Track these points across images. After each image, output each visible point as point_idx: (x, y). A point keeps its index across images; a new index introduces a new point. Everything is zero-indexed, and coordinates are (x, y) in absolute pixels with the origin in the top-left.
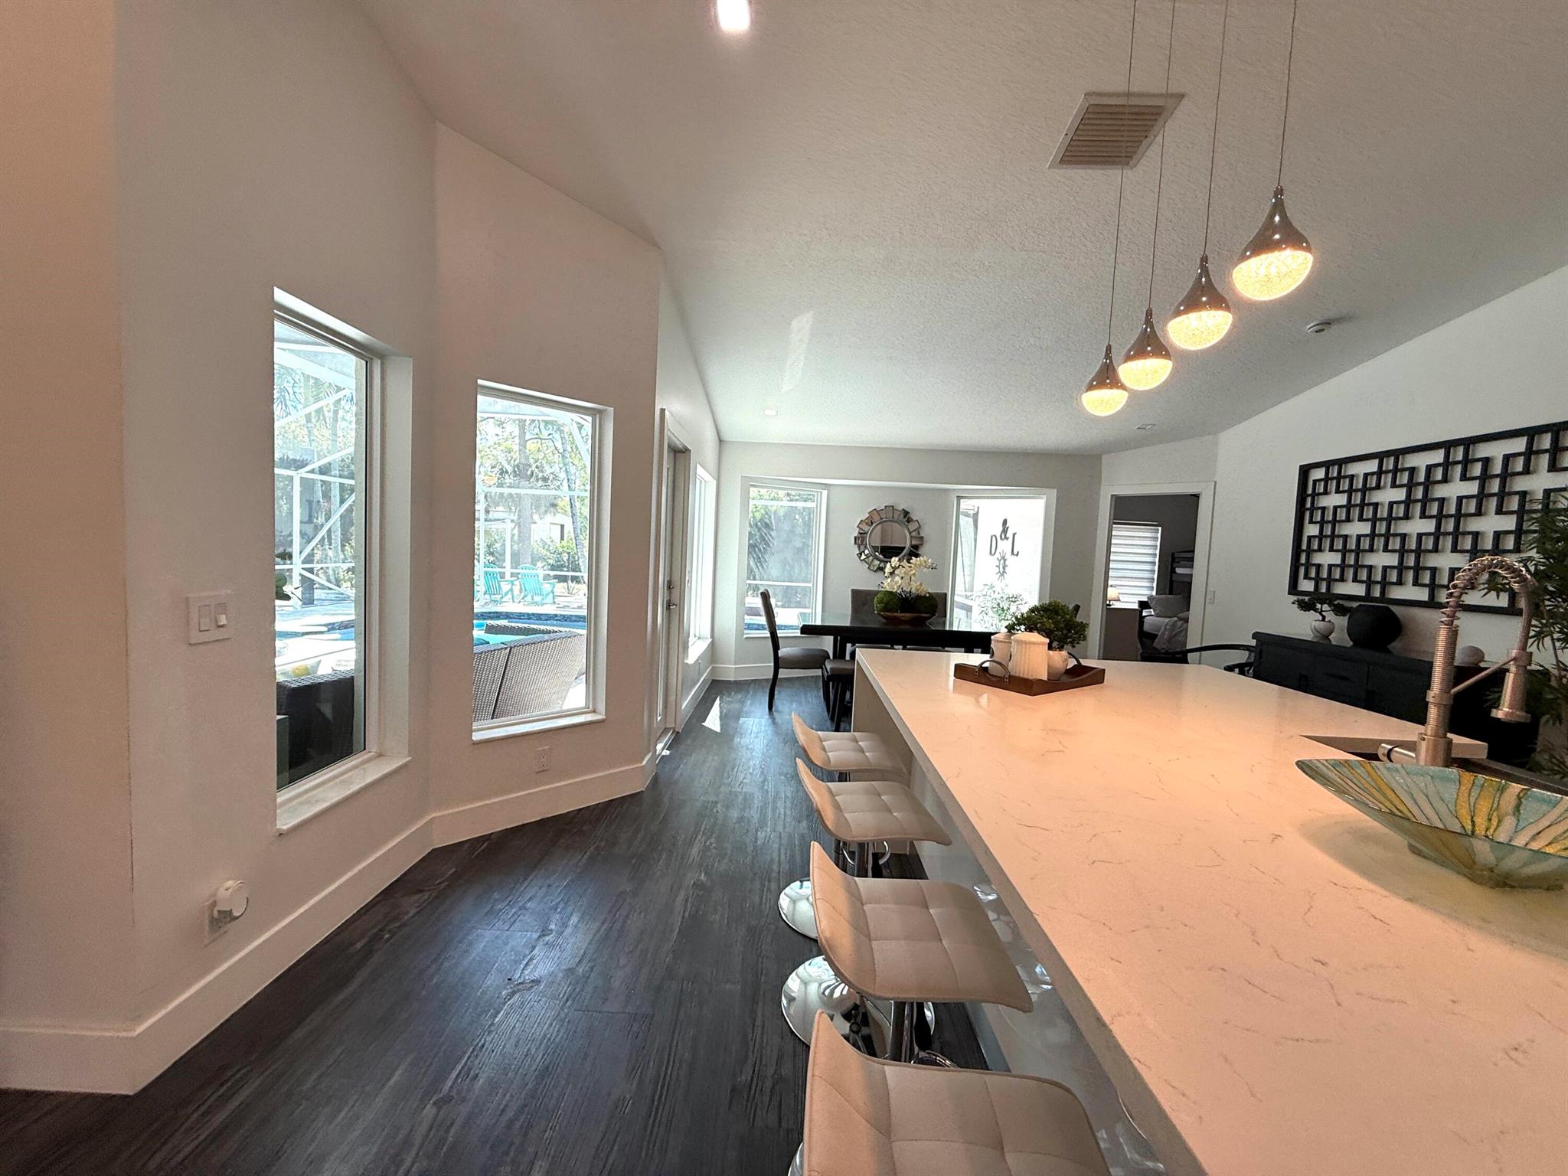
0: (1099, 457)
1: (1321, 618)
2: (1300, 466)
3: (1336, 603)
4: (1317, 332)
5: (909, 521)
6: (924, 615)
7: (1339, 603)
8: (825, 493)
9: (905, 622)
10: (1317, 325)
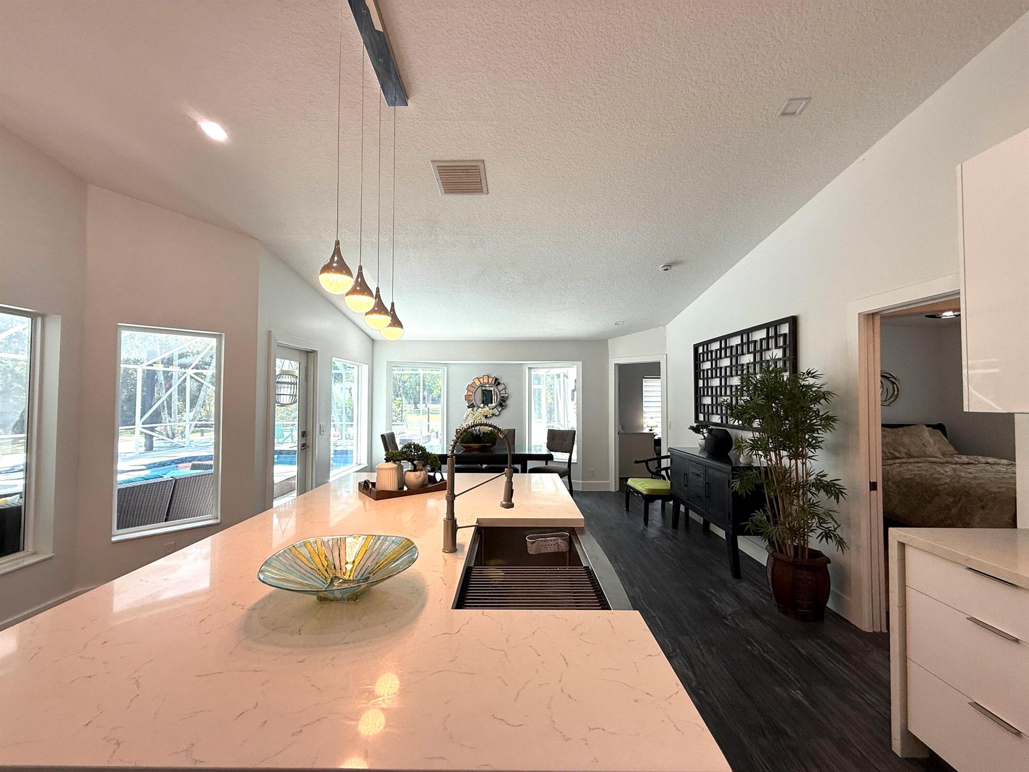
0: (607, 340)
1: (703, 438)
2: (694, 345)
3: (710, 428)
4: (665, 270)
5: (499, 384)
6: (487, 444)
7: (712, 429)
8: (446, 368)
9: (475, 450)
10: (663, 266)
